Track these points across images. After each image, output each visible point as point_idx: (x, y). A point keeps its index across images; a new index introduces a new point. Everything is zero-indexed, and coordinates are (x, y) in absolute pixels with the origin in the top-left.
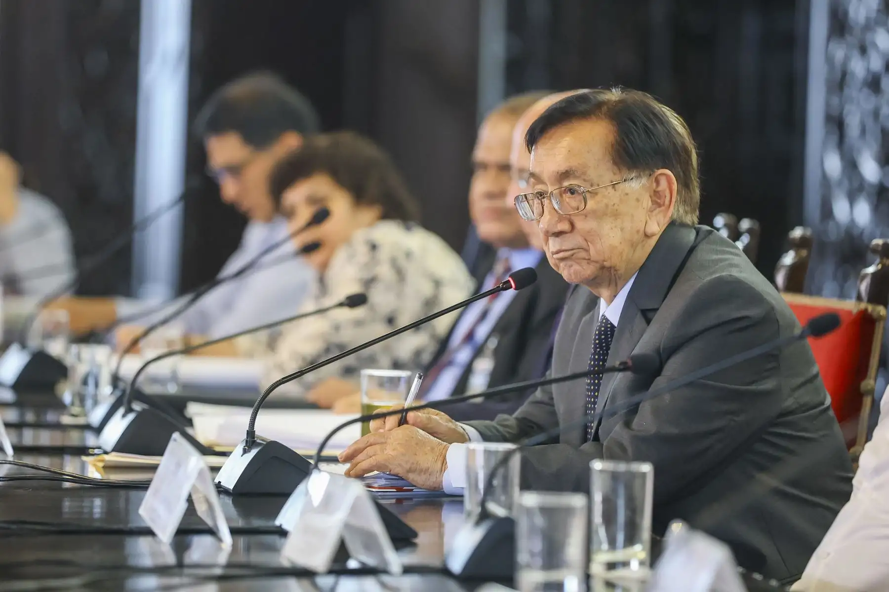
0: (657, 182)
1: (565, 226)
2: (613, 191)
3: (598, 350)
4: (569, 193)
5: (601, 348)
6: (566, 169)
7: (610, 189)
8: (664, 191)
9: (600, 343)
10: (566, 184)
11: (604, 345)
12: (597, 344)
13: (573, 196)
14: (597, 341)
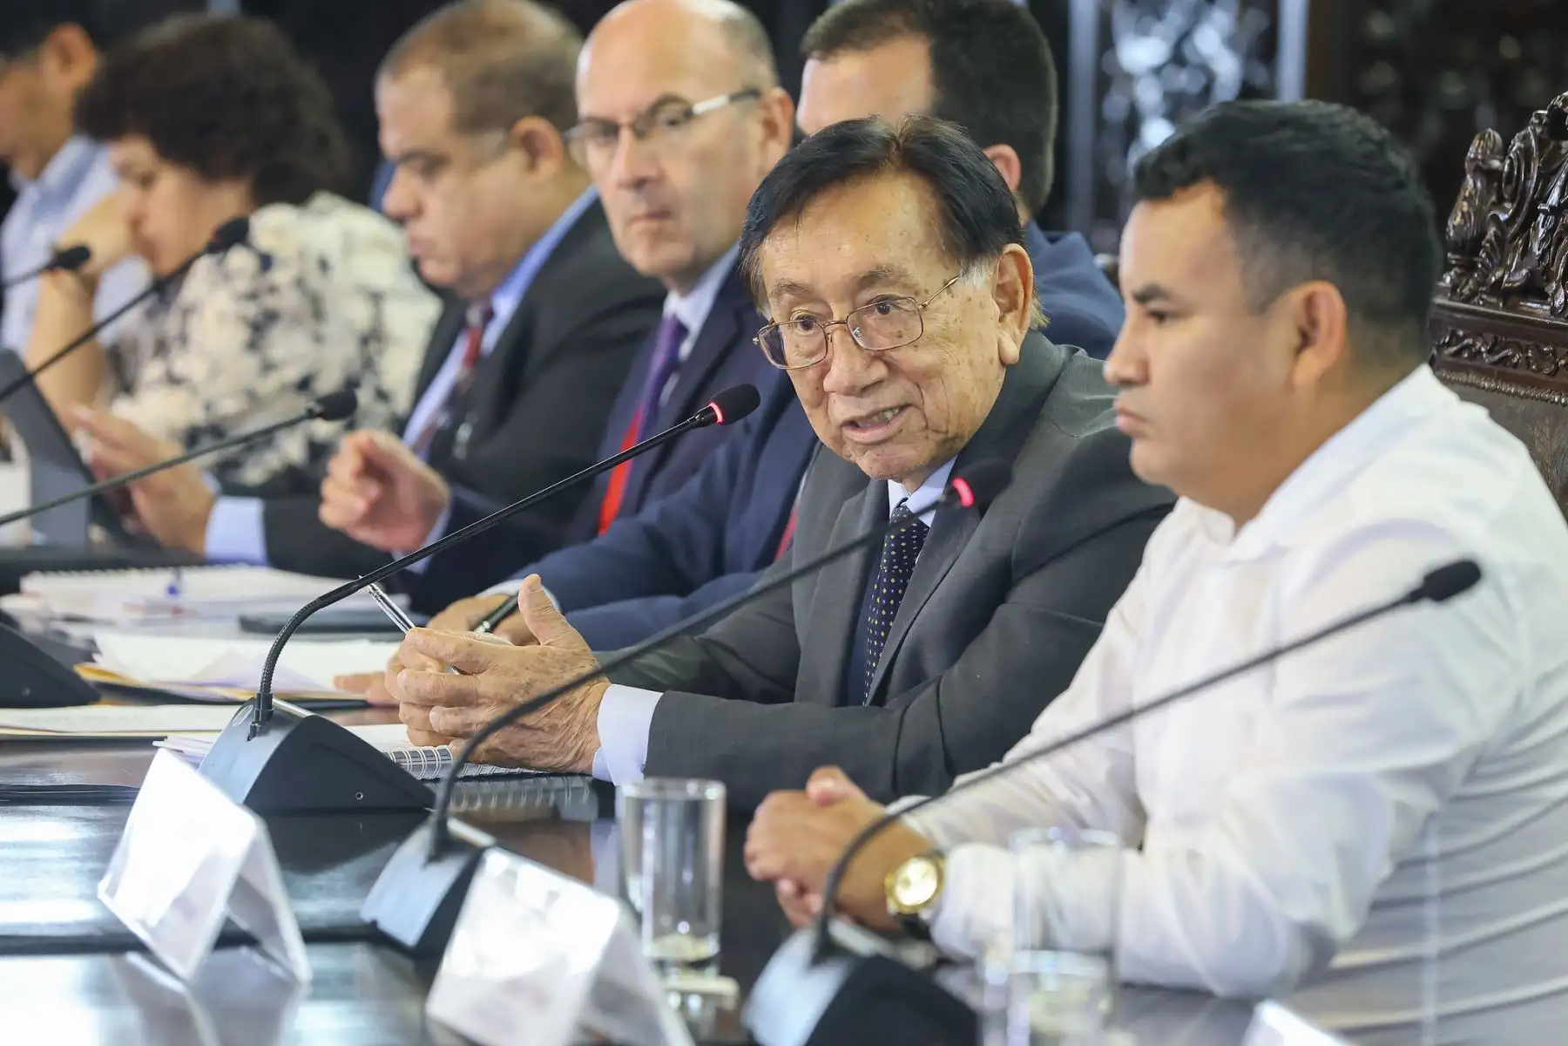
0: (1002, 271)
1: (880, 371)
2: (949, 296)
3: (896, 567)
4: (876, 310)
5: (900, 562)
6: (871, 269)
7: (945, 294)
8: (1013, 283)
9: (899, 556)
10: (867, 295)
11: (905, 557)
12: (893, 557)
13: (887, 315)
14: (893, 553)
